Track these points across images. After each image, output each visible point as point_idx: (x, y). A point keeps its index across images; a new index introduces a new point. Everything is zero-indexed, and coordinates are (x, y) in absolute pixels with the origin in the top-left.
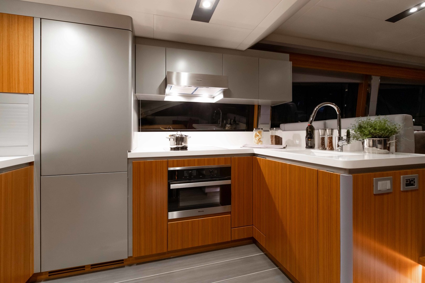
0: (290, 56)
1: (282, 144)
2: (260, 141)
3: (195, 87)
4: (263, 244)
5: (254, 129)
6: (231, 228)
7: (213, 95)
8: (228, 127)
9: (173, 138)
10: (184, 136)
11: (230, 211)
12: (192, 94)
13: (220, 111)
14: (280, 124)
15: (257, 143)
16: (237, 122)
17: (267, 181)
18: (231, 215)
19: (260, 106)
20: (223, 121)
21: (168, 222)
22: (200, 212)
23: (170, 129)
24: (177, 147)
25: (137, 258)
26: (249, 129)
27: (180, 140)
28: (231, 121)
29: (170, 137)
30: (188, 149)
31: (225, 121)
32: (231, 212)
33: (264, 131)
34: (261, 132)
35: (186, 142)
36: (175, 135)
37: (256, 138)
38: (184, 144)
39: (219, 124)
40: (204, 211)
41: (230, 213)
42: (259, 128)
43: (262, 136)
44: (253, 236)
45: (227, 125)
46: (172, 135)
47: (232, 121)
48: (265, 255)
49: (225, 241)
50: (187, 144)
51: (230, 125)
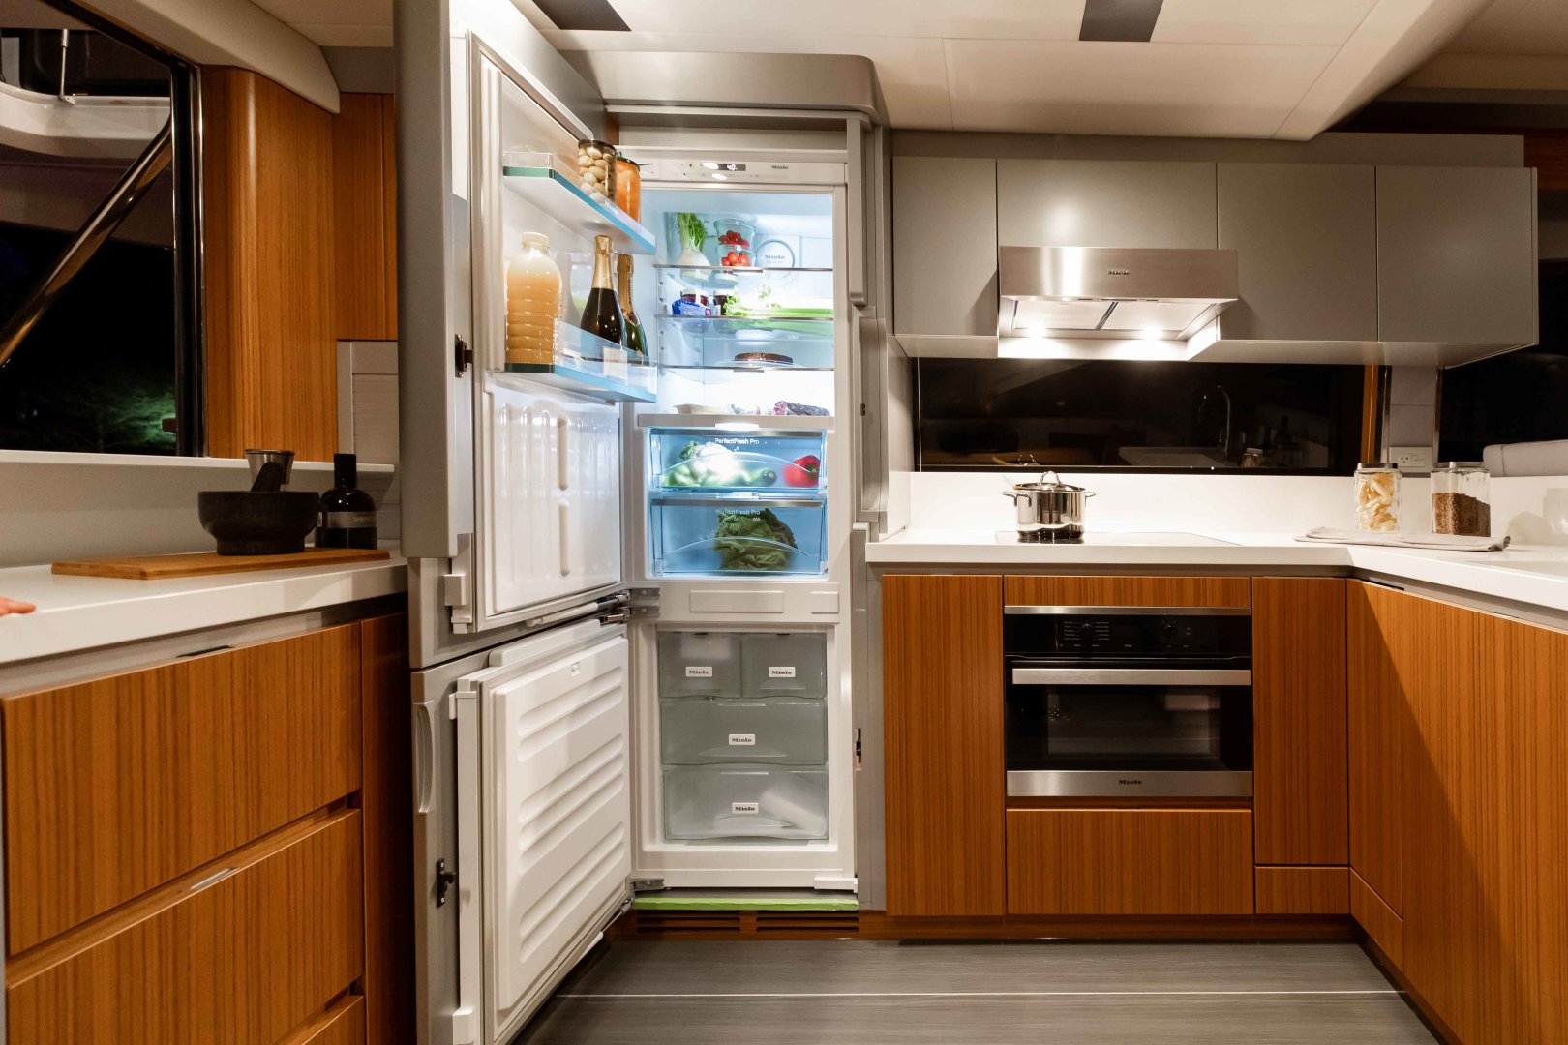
0: (1527, 145)
1: (1487, 533)
2: (1387, 517)
3: (1104, 302)
4: (1392, 949)
5: (1359, 465)
6: (1254, 863)
7: (1180, 331)
8: (1255, 458)
9: (1026, 496)
10: (1067, 488)
11: (1250, 795)
12: (1099, 327)
13: (1226, 395)
14: (1484, 447)
15: (1372, 526)
16: (1294, 440)
17: (1407, 689)
18: (1253, 810)
19: (1390, 368)
20: (1235, 435)
21: (1007, 806)
22: (1124, 782)
23: (1030, 462)
24: (1041, 531)
25: (902, 921)
26: (1341, 465)
27: (1054, 503)
28: (1268, 434)
29: (1016, 492)
30: (1084, 537)
31: (1244, 436)
32: (1252, 799)
33: (1405, 475)
34: (1392, 477)
35: (1075, 513)
36: (1036, 484)
37: (1368, 505)
38: (1067, 521)
39: (1223, 445)
40: (1140, 782)
41: (1247, 801)
42: (1384, 460)
43: (1396, 495)
44: (1353, 913)
45: (1249, 449)
46: (1025, 485)
47: (1273, 433)
48: (1402, 1001)
49: (1227, 912)
50: (1080, 519)
51: (1260, 451)
